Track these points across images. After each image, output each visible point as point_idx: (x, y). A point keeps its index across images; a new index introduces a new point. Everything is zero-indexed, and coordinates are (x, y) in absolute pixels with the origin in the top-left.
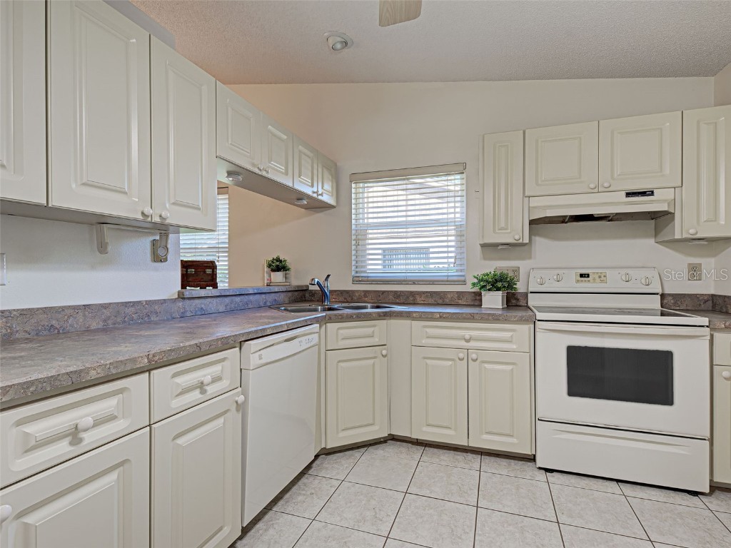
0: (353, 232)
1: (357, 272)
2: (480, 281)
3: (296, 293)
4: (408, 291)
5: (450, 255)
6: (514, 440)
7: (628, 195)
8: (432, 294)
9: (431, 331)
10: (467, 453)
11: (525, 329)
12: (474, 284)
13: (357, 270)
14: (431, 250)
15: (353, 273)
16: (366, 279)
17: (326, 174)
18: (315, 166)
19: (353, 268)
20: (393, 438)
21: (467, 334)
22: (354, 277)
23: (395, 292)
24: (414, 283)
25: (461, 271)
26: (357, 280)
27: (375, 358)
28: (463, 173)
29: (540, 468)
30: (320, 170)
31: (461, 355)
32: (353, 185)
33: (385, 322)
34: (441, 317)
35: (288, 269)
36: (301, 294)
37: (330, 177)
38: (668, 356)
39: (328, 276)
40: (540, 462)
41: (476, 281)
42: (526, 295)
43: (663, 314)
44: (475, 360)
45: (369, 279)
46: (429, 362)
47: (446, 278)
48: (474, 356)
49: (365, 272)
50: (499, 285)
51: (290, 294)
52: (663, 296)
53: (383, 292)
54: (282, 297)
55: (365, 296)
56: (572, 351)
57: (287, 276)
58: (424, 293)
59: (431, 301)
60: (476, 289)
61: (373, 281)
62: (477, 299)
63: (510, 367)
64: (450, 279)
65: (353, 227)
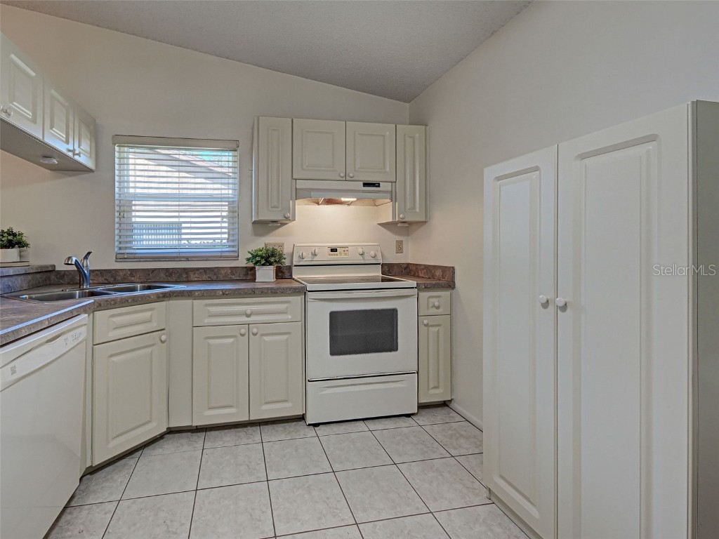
0: (117, 202)
1: (120, 248)
2: (254, 257)
3: (38, 276)
4: (181, 268)
5: (224, 230)
6: (289, 405)
7: (366, 185)
8: (205, 270)
9: (213, 309)
10: (246, 427)
11: (298, 299)
12: (248, 259)
13: (121, 246)
14: (184, 225)
15: (116, 249)
16: (133, 256)
17: (84, 131)
18: (71, 118)
19: (117, 244)
20: (171, 431)
21: (248, 309)
22: (117, 254)
23: (167, 270)
24: (187, 259)
25: (233, 246)
26: (120, 258)
27: (153, 345)
28: (236, 150)
29: (309, 425)
30: (77, 124)
31: (243, 331)
32: (117, 148)
33: (164, 303)
34: (223, 294)
35: (26, 245)
36: (45, 276)
37: (89, 135)
38: (393, 313)
39: (89, 253)
40: (310, 420)
41: (250, 256)
42: (290, 268)
43: (383, 280)
44: (255, 334)
45: (137, 255)
46: (211, 341)
47: (219, 254)
48: (255, 330)
49: (131, 248)
50: (272, 260)
51: (29, 277)
52: (383, 265)
53: (153, 270)
54: (19, 282)
55: (132, 275)
56: (333, 315)
57: (22, 254)
58: (198, 269)
59: (205, 277)
60: (251, 265)
61: (141, 258)
62: (249, 274)
63: (285, 337)
64: (224, 254)
65: (117, 196)
